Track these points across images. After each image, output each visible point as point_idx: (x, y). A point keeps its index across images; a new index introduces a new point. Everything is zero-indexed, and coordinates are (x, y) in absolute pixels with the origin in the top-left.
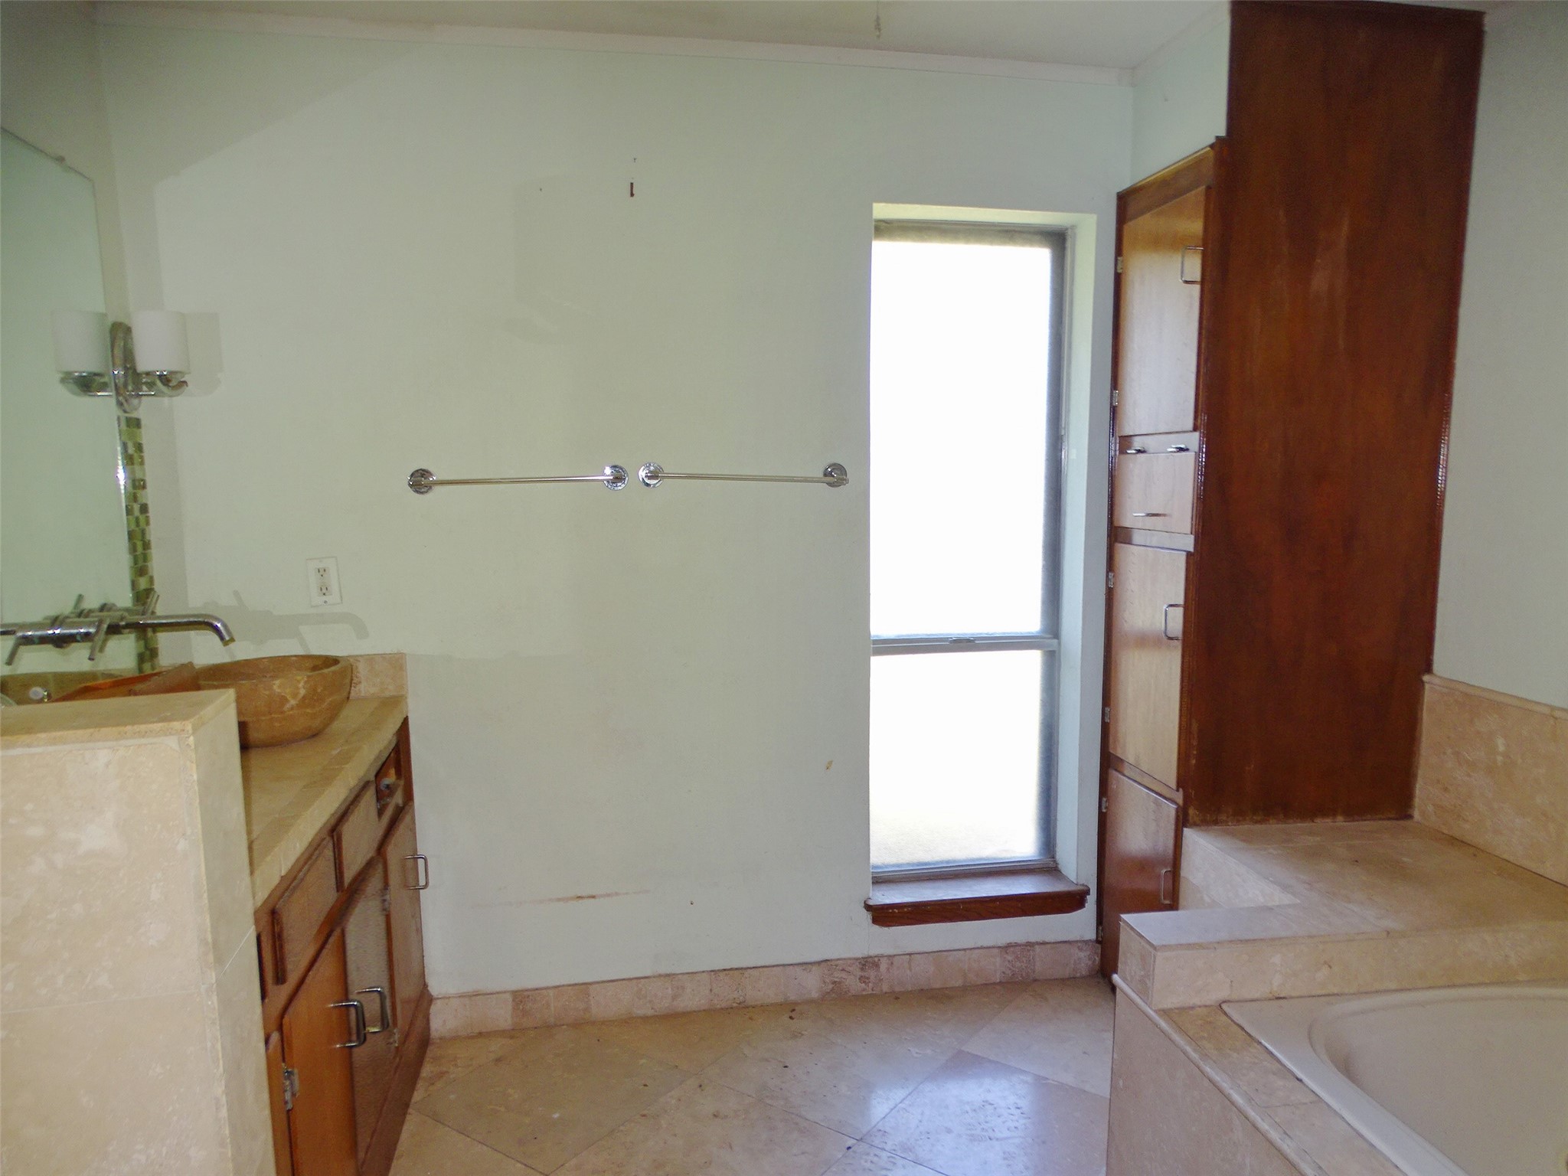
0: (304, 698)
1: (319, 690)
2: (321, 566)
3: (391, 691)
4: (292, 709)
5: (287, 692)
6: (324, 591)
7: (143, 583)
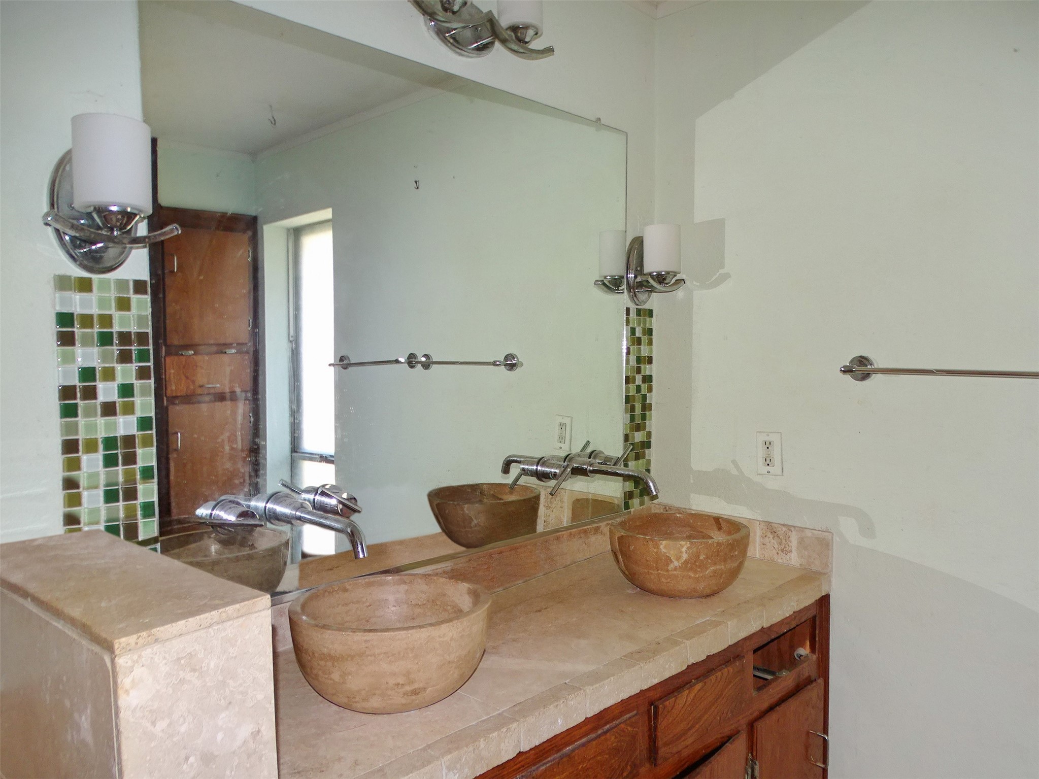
0: (686, 562)
1: (701, 558)
2: (768, 439)
3: (816, 566)
4: (675, 569)
5: (672, 554)
6: (768, 462)
7: (639, 437)
